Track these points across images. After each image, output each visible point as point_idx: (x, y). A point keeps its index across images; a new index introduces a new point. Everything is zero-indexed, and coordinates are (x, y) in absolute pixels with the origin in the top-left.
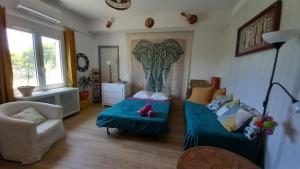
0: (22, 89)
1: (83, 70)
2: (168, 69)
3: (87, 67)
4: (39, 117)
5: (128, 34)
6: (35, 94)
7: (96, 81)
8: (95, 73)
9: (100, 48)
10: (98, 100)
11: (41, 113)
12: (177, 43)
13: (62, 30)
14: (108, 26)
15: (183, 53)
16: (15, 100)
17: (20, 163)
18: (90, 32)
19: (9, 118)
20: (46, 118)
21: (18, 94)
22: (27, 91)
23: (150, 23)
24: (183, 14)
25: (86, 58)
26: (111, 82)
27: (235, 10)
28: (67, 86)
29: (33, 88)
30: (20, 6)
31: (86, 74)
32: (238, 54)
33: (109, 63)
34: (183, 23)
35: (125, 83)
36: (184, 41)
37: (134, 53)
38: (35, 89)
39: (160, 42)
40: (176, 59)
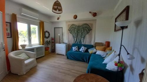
0: (22, 46)
1: (47, 38)
2: (84, 37)
3: (49, 37)
4: (27, 57)
5: (66, 22)
6: (26, 48)
7: (53, 43)
8: (53, 39)
9: (55, 28)
10: (54, 51)
11: (28, 56)
12: (88, 25)
13: (39, 22)
14: (58, 19)
15: (91, 30)
16: (19, 50)
17: (18, 75)
18: (51, 22)
19: (16, 57)
20: (30, 58)
21: (20, 48)
22: (23, 46)
23: (76, 17)
24: (90, 12)
25: (49, 33)
26: (60, 43)
27: (115, 9)
28: (40, 45)
29: (26, 45)
30: (22, 14)
31: (48, 40)
32: (115, 30)
33: (59, 35)
34: (90, 17)
35: (66, 43)
36: (92, 24)
37: (69, 30)
38: (27, 46)
39: (80, 25)
40: (88, 33)
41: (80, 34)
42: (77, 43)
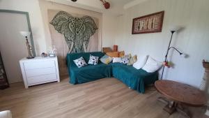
2: (88, 41)
12: (92, 19)
15: (97, 29)
32: (134, 33)
37: (52, 23)
39: (80, 17)
40: (93, 33)
41: (81, 34)
42: (76, 51)
